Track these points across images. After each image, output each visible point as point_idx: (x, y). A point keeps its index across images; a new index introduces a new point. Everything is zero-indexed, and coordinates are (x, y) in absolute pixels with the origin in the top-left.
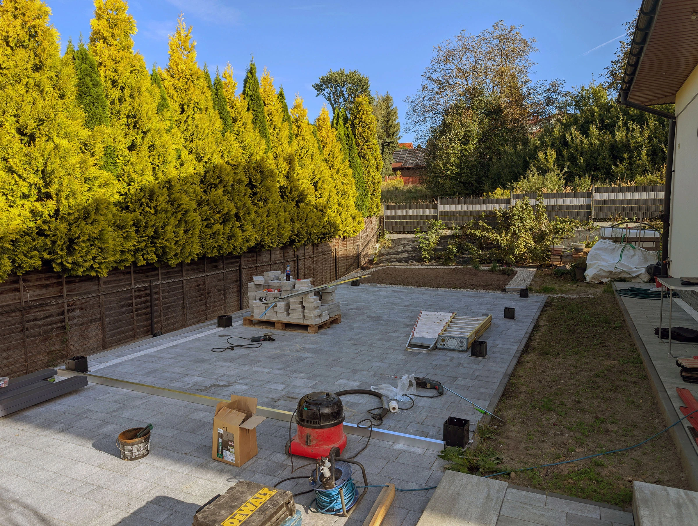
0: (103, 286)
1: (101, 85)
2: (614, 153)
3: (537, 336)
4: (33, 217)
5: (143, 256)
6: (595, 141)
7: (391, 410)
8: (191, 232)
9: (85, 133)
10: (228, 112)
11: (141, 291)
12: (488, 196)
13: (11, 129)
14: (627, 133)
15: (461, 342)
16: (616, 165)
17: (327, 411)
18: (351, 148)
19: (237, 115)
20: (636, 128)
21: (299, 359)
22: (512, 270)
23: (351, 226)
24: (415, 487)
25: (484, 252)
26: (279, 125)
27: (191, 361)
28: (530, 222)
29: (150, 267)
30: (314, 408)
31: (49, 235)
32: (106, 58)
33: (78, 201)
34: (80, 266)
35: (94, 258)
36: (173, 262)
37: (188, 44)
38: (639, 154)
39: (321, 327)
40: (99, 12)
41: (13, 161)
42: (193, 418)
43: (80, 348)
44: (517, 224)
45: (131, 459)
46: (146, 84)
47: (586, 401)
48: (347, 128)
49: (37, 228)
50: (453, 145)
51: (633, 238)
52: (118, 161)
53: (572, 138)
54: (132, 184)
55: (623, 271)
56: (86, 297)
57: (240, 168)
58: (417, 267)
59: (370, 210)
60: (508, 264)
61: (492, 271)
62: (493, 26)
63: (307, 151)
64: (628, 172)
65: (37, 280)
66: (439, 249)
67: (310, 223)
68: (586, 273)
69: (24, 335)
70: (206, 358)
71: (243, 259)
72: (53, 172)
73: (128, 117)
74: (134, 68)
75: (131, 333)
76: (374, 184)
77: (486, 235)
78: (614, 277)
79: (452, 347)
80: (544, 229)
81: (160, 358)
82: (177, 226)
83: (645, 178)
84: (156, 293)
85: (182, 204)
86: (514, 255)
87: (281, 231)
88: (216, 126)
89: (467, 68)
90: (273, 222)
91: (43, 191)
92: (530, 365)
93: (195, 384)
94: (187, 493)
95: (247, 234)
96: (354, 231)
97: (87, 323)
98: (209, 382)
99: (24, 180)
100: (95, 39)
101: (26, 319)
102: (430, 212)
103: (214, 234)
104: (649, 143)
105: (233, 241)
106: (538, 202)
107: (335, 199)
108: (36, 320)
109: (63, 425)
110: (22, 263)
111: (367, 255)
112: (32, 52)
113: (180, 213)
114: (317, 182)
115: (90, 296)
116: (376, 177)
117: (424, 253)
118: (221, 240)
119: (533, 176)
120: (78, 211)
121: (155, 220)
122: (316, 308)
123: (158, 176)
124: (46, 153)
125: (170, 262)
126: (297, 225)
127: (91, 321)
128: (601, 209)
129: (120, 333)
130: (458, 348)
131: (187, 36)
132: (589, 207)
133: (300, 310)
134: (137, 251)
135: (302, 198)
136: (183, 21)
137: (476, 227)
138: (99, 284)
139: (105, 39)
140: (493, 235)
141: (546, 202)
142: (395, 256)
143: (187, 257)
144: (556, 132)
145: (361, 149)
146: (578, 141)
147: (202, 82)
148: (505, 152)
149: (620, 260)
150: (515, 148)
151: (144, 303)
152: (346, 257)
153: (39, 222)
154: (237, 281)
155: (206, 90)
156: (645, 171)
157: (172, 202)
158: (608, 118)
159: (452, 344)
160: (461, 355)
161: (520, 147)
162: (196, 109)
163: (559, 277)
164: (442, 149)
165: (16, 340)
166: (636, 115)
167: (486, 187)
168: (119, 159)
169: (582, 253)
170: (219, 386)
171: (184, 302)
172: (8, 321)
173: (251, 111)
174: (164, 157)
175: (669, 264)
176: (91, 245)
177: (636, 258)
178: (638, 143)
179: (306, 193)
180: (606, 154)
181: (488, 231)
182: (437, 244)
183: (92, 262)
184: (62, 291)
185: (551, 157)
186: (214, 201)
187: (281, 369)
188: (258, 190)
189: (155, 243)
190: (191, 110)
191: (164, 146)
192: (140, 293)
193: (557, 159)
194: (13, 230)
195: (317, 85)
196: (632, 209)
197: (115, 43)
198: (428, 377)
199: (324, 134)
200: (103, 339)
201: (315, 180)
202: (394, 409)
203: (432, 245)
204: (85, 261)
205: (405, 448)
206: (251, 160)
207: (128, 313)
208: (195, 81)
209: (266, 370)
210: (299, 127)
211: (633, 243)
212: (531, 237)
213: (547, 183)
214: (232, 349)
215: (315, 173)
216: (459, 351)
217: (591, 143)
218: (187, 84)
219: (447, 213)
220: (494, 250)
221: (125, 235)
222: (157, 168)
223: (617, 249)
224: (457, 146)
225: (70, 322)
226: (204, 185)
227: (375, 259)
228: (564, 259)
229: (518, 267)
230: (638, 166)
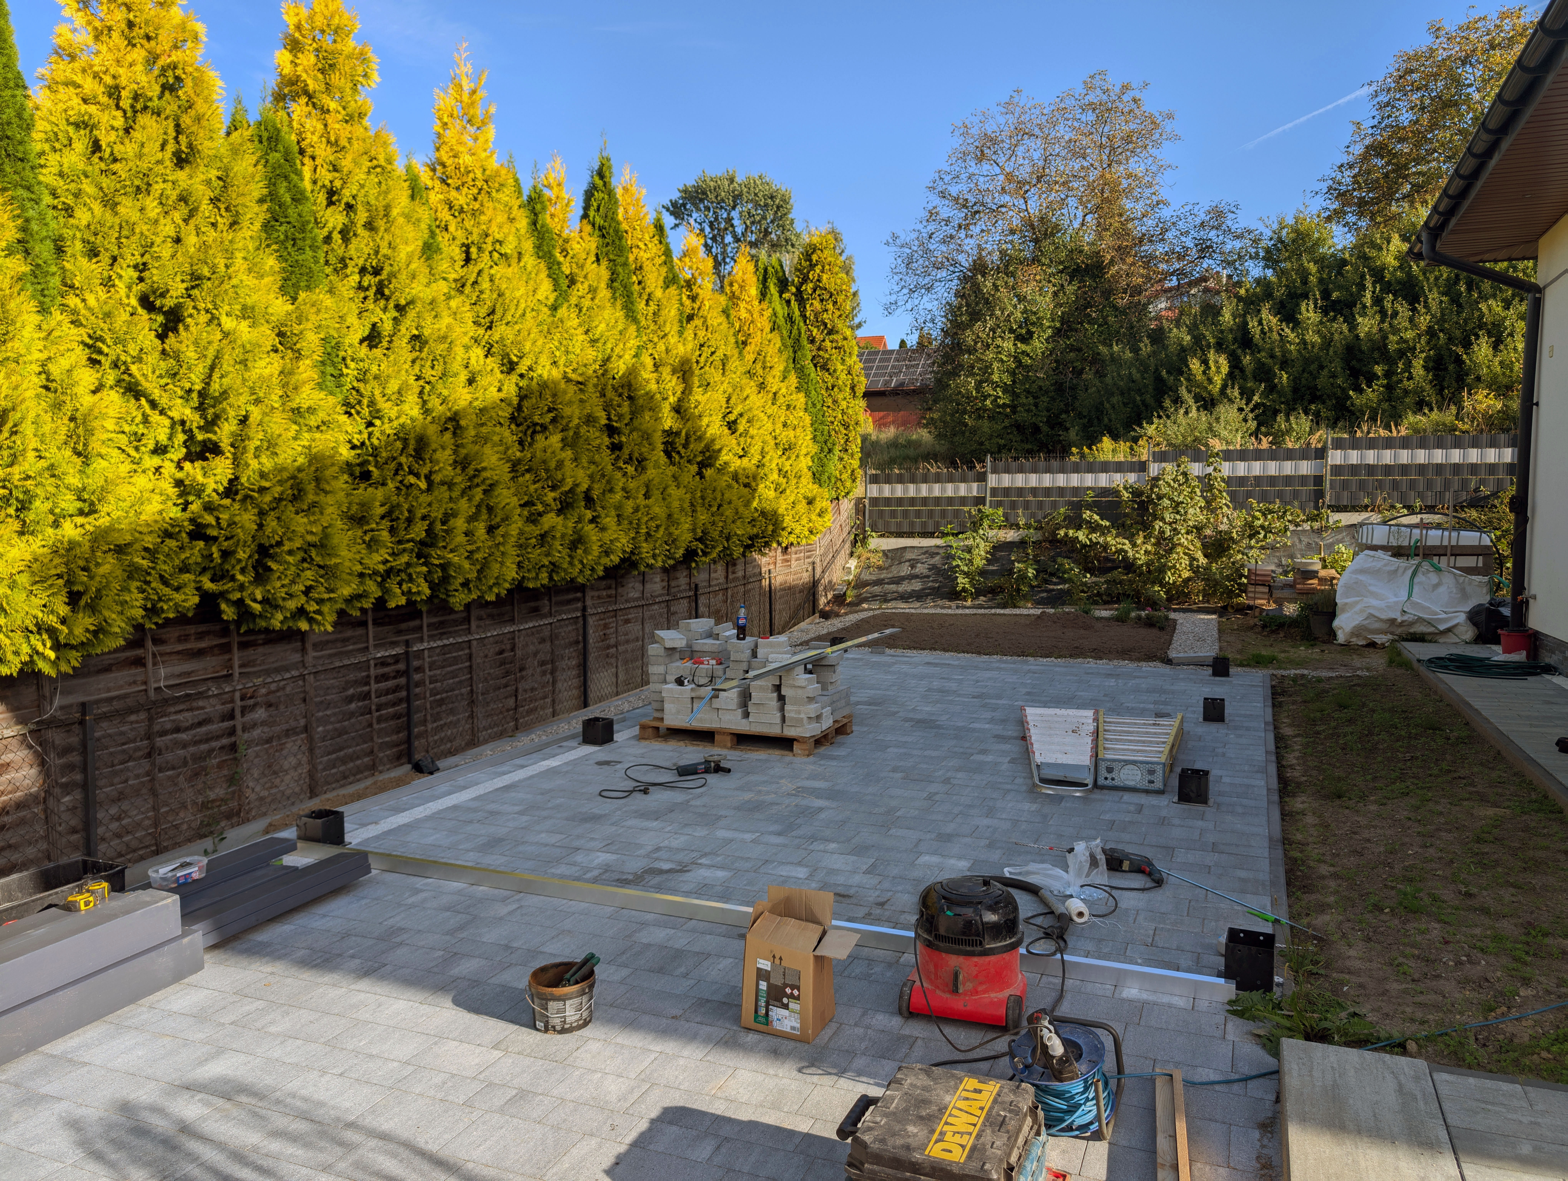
0: (312, 654)
1: (307, 199)
2: (1354, 363)
3: (1291, 758)
4: (180, 496)
5: (400, 584)
6: (1312, 337)
7: (1075, 918)
8: (501, 530)
9: (280, 307)
10: (559, 263)
11: (389, 665)
12: (1083, 456)
13: (128, 297)
14: (1382, 321)
15: (1151, 772)
16: (1361, 391)
17: (991, 917)
18: (796, 347)
19: (575, 270)
20: (1400, 309)
21: (809, 813)
22: (1167, 618)
23: (804, 521)
24: (1214, 1077)
25: (1094, 579)
26: (659, 293)
27: (567, 819)
28: (1195, 514)
29: (411, 610)
30: (969, 912)
31: (215, 539)
32: (315, 139)
33: (280, 460)
34: (277, 607)
35: (307, 591)
36: (459, 599)
37: (478, 111)
38: (1409, 365)
39: (820, 741)
40: (297, 35)
41: (139, 369)
42: (645, 941)
43: (264, 793)
44: (1168, 517)
45: (563, 1031)
46: (401, 200)
47: (1485, 893)
48: (788, 302)
49: (192, 520)
50: (999, 341)
51: (1434, 547)
52: (345, 371)
53: (1262, 330)
54: (377, 422)
55: (1420, 618)
56: (279, 678)
57: (590, 388)
58: (950, 611)
59: (839, 484)
60: (1153, 604)
61: (1121, 619)
62: (1085, 83)
63: (713, 353)
64: (1385, 406)
65: (181, 639)
66: (993, 572)
67: (729, 512)
68: (1336, 623)
69: (153, 764)
70: (596, 811)
71: (590, 594)
72: (224, 394)
73: (363, 271)
74: (375, 162)
75: (366, 759)
76: (846, 426)
77: (1101, 540)
78: (1399, 631)
79: (1131, 783)
80: (1223, 527)
81: (492, 813)
82: (472, 519)
83: (1424, 419)
84: (419, 669)
85: (484, 469)
86: (1162, 585)
87: (672, 529)
88: (541, 295)
89: (1024, 173)
90: (658, 510)
91: (200, 437)
92: (1310, 819)
93: (607, 868)
94: (726, 1099)
95: (607, 536)
96: (811, 532)
97: (279, 738)
98: (634, 865)
99: (162, 412)
100: (285, 95)
101: (156, 728)
102: (970, 490)
103: (543, 536)
104: (1428, 343)
105: (579, 551)
106: (1210, 470)
107: (774, 459)
108: (177, 730)
109: (358, 961)
110: (160, 600)
111: (831, 586)
112: (171, 124)
113: (479, 489)
114: (735, 422)
115: (287, 675)
116: (850, 411)
117: (962, 581)
118: (559, 552)
119: (1186, 413)
120: (281, 482)
121: (430, 505)
122: (811, 699)
123: (430, 405)
124: (211, 353)
125: (452, 600)
126: (703, 517)
127: (288, 733)
128: (1345, 485)
129: (344, 761)
130: (1145, 785)
131: (474, 92)
132: (1318, 480)
133: (774, 703)
134: (389, 573)
135: (710, 457)
136: (467, 59)
137: (1077, 522)
138: (304, 650)
139: (310, 97)
140: (1115, 542)
141: (1226, 469)
142: (893, 587)
143: (490, 588)
144: (1227, 316)
145: (819, 349)
146: (1275, 336)
147: (506, 196)
148: (1113, 359)
149: (1410, 595)
150: (1136, 350)
151: (394, 692)
152: (790, 588)
153: (195, 507)
154: (577, 642)
155: (516, 212)
156: (1420, 406)
157: (462, 463)
158: (1339, 288)
159: (1131, 776)
160: (1153, 800)
161: (1146, 347)
162: (496, 255)
163: (1273, 632)
164: (971, 351)
165: (137, 776)
166: (1399, 282)
167: (1073, 434)
168: (347, 367)
169: (1315, 581)
170: (661, 872)
171: (472, 691)
172: (122, 733)
173: (604, 263)
174: (445, 363)
175: (1527, 602)
176: (304, 560)
177: (1442, 589)
178: (1406, 341)
179: (717, 447)
180: (1337, 366)
181: (1104, 531)
182: (987, 559)
183: (303, 599)
184: (229, 665)
185: (1218, 372)
186: (544, 462)
187: (779, 834)
188: (624, 439)
189: (427, 557)
190: (486, 256)
191: (445, 338)
192: (386, 670)
193: (1231, 375)
194: (148, 525)
195: (674, 204)
196: (1412, 484)
197: (333, 105)
198: (1120, 847)
199: (744, 314)
200: (311, 775)
201: (732, 417)
202: (1081, 914)
203: (979, 562)
204: (291, 596)
205: (1145, 996)
206: (606, 371)
207: (362, 715)
208: (494, 194)
209: (748, 837)
210: (693, 298)
211: (1436, 559)
212: (1199, 545)
213: (1219, 428)
214: (645, 792)
215: (732, 402)
216: (1147, 792)
217: (1304, 342)
218: (476, 199)
219: (1007, 491)
220: (1118, 574)
221: (367, 538)
222: (428, 387)
223: (1401, 571)
224: (1008, 345)
225: (246, 736)
226: (518, 425)
227: (849, 593)
228: (1277, 594)
229: (1175, 610)
230: (1406, 392)
